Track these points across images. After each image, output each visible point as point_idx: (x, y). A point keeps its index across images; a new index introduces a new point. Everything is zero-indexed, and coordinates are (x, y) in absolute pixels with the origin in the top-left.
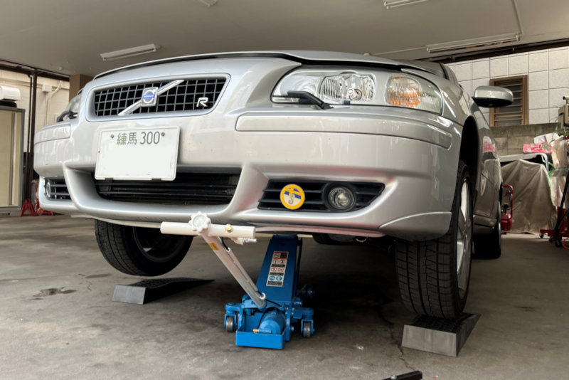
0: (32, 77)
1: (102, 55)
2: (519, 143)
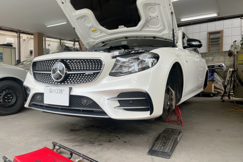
0: (18, 33)
1: (46, 25)
2: (218, 59)
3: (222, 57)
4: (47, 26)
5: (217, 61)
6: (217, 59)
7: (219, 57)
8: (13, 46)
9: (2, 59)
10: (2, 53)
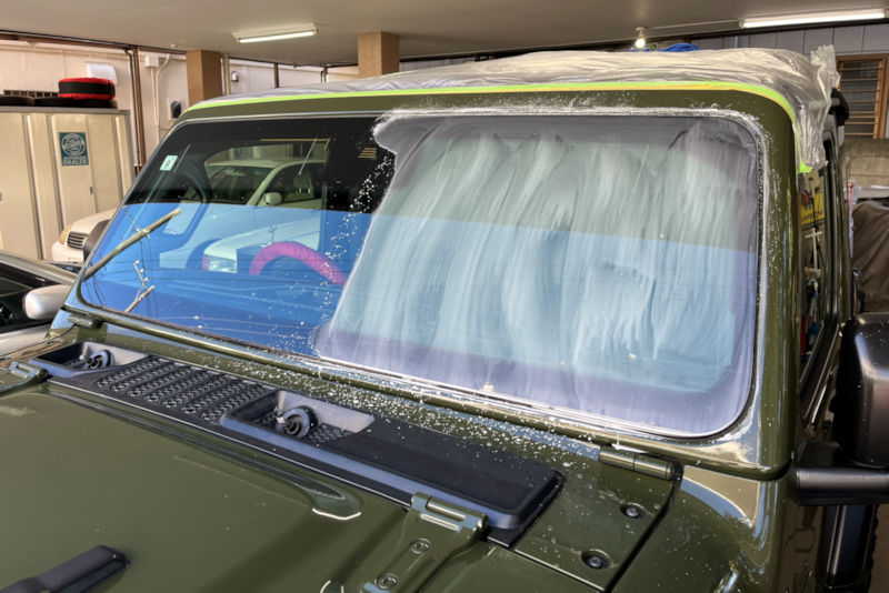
1: (236, 35)
2: (869, 167)
3: (883, 159)
4: (242, 41)
5: (863, 173)
6: (864, 167)
7: (873, 159)
8: (120, 107)
9: (85, 154)
10: (82, 135)
